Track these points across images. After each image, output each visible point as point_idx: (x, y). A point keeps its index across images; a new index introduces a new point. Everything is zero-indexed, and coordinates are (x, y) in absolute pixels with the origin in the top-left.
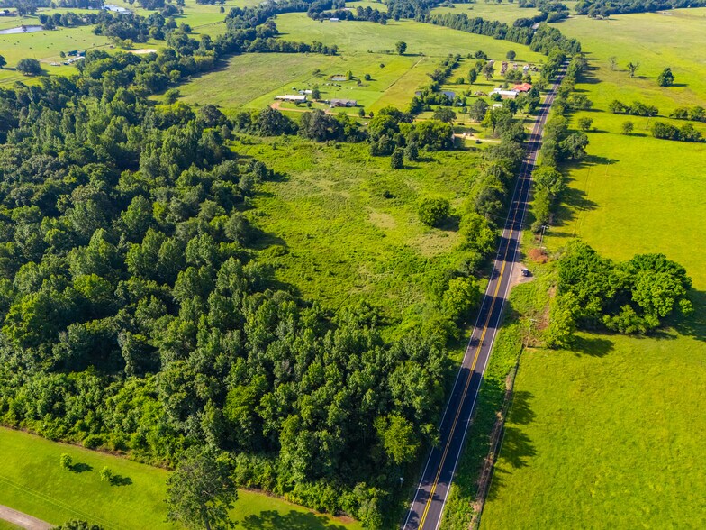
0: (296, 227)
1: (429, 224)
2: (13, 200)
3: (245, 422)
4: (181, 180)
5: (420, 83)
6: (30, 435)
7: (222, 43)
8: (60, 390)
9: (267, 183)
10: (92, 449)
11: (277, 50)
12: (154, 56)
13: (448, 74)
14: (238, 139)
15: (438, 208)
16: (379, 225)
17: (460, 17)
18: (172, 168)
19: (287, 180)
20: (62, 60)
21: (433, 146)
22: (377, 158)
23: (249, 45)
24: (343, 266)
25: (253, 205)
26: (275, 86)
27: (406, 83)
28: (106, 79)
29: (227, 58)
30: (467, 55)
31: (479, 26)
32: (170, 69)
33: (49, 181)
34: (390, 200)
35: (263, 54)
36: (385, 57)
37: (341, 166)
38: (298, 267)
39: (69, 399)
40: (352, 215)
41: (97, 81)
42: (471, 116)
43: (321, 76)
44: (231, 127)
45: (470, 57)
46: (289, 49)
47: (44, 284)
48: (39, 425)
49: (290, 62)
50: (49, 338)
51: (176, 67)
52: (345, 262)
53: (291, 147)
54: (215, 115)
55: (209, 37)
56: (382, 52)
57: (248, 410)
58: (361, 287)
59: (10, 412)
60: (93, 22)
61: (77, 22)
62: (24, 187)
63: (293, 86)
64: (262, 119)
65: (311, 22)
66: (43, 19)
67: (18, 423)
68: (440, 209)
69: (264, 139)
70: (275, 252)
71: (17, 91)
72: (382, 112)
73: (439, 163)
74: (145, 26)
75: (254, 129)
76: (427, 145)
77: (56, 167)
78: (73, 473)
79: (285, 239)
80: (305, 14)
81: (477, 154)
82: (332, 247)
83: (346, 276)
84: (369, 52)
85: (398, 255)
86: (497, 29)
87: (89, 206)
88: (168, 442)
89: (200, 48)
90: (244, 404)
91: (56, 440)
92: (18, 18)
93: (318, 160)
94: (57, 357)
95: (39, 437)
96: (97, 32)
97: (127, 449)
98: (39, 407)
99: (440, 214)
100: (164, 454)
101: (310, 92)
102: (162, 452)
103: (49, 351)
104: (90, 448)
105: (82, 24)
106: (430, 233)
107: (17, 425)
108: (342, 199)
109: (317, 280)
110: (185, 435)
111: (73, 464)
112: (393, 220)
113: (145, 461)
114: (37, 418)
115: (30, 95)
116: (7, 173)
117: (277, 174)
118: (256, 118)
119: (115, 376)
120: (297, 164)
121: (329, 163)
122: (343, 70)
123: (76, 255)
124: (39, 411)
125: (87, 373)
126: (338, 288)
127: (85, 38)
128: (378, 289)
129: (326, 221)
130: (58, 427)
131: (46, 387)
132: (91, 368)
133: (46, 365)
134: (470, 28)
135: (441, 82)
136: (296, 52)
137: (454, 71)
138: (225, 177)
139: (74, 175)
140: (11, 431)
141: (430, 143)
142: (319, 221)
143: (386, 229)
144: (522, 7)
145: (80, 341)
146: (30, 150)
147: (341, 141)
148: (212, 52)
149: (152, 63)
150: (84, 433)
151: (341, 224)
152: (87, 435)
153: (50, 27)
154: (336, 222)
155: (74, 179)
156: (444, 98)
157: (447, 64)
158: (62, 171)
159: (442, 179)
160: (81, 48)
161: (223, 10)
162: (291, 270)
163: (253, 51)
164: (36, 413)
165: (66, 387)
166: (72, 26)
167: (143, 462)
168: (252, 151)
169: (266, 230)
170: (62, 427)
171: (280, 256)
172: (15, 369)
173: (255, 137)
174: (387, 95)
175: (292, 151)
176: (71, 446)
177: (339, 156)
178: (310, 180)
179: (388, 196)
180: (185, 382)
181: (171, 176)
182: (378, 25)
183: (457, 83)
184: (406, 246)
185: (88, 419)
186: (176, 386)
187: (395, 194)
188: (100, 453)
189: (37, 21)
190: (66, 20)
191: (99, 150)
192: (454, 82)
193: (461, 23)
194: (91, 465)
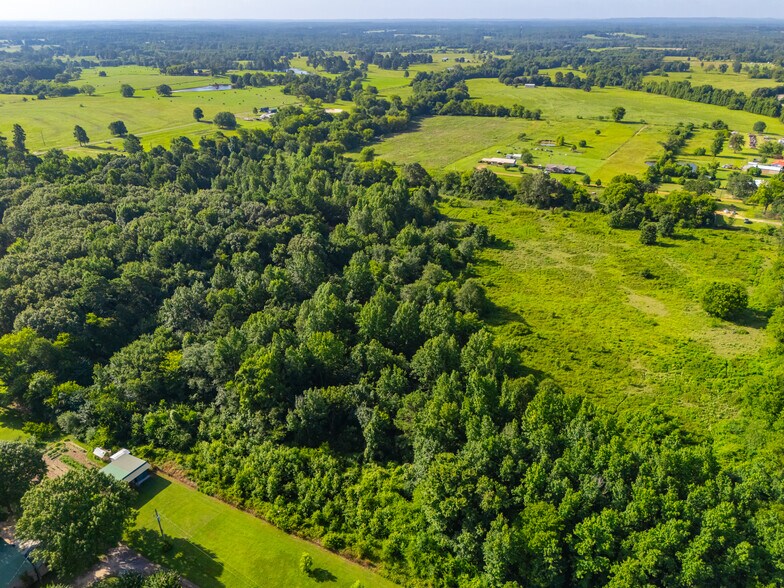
0: (533, 303)
1: (718, 315)
2: (229, 246)
3: (553, 555)
4: (400, 239)
5: (648, 153)
6: (258, 520)
7: (414, 104)
8: (292, 467)
9: (488, 250)
10: (334, 552)
11: (472, 113)
12: (345, 115)
13: (682, 144)
14: (446, 201)
15: (736, 295)
16: (644, 310)
17: (681, 85)
18: (386, 225)
19: (512, 248)
20: (254, 116)
21: (690, 222)
22: (618, 231)
23: (441, 107)
24: (608, 358)
25: (477, 273)
26: (476, 149)
27: (630, 152)
28: (301, 135)
29: (419, 120)
30: (701, 124)
31: (708, 95)
32: (364, 127)
33: (262, 227)
34: (651, 281)
35: (456, 117)
36: (598, 125)
37: (573, 237)
38: (549, 352)
39: (302, 482)
40: (604, 294)
41: (292, 136)
42: (729, 191)
43: (527, 140)
44: (437, 188)
45: (705, 126)
46: (485, 112)
47: (274, 338)
48: (269, 510)
49: (488, 125)
50: (280, 402)
51: (370, 126)
52: (609, 352)
53: (510, 212)
54: (419, 174)
55: (400, 99)
56: (593, 118)
57: (556, 538)
58: (640, 386)
59: (235, 486)
60: (280, 83)
61: (265, 83)
62: (240, 233)
63: (497, 149)
64: (474, 181)
65: (503, 87)
66: (234, 78)
67: (244, 502)
68: (739, 298)
69: (474, 203)
70: (516, 331)
71: (218, 141)
72: (617, 179)
73: (704, 242)
74: (333, 87)
75: (463, 191)
76: (682, 220)
77: (268, 215)
78: (313, 581)
79: (524, 316)
80: (496, 80)
81: (751, 236)
82: (588, 331)
83: (617, 371)
84: (578, 117)
85: (681, 350)
86: (733, 98)
87: (311, 257)
88: (433, 562)
89: (391, 109)
90: (551, 529)
91: (289, 531)
92: (210, 77)
93: (544, 228)
94: (290, 426)
95: (267, 524)
96: (286, 91)
97: (377, 559)
98: (269, 486)
99: (738, 304)
100: (425, 577)
101: (520, 156)
102: (423, 573)
103: (282, 418)
104: (330, 549)
105: (271, 84)
106: (722, 327)
107: (243, 503)
108: (587, 275)
109: (578, 372)
110: (454, 555)
111: (312, 568)
112: (661, 305)
113: (402, 581)
114: (265, 499)
115: (230, 146)
116: (221, 217)
117: (499, 240)
118: (467, 179)
119: (350, 460)
120: (520, 231)
121: (559, 232)
122: (551, 135)
123: (306, 309)
124: (269, 491)
125: (321, 450)
126: (609, 385)
127: (275, 97)
128: (665, 392)
129: (573, 300)
130: (291, 514)
131: (276, 461)
132: (326, 445)
133: (276, 434)
134: (696, 97)
135: (676, 153)
136: (493, 116)
137: (688, 141)
138: (442, 240)
139: (288, 224)
140: (235, 511)
141: (687, 218)
142: (563, 298)
143: (656, 316)
144: (753, 77)
145: (317, 410)
146: (240, 196)
147: (568, 209)
148: (405, 112)
149: (346, 121)
150: (322, 528)
151: (592, 305)
152: (325, 532)
153: (240, 86)
154: (585, 301)
155: (287, 229)
156: (688, 170)
157: (678, 133)
158: (274, 220)
159: (715, 261)
160: (273, 106)
161: (407, 75)
162: (541, 355)
163: (445, 114)
164: (265, 493)
165: (299, 464)
166: (260, 86)
167: (398, 583)
168: (462, 214)
169: (498, 303)
170: (296, 516)
171: (521, 335)
172: (238, 434)
173: (464, 200)
174: (611, 163)
175: (510, 217)
176: (307, 542)
177: (571, 226)
178: (538, 249)
179: (649, 276)
180: (464, 484)
181: (385, 234)
182: (581, 92)
183: (696, 154)
184: (690, 341)
185: (327, 511)
186: (451, 487)
187: (656, 274)
188: (342, 560)
189: (228, 81)
190: (255, 80)
191: (306, 201)
192: (692, 152)
193: (683, 91)
194: (334, 574)
